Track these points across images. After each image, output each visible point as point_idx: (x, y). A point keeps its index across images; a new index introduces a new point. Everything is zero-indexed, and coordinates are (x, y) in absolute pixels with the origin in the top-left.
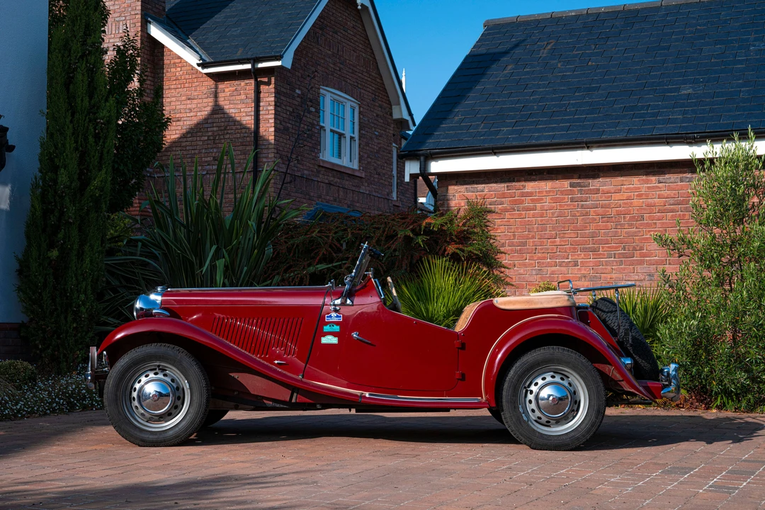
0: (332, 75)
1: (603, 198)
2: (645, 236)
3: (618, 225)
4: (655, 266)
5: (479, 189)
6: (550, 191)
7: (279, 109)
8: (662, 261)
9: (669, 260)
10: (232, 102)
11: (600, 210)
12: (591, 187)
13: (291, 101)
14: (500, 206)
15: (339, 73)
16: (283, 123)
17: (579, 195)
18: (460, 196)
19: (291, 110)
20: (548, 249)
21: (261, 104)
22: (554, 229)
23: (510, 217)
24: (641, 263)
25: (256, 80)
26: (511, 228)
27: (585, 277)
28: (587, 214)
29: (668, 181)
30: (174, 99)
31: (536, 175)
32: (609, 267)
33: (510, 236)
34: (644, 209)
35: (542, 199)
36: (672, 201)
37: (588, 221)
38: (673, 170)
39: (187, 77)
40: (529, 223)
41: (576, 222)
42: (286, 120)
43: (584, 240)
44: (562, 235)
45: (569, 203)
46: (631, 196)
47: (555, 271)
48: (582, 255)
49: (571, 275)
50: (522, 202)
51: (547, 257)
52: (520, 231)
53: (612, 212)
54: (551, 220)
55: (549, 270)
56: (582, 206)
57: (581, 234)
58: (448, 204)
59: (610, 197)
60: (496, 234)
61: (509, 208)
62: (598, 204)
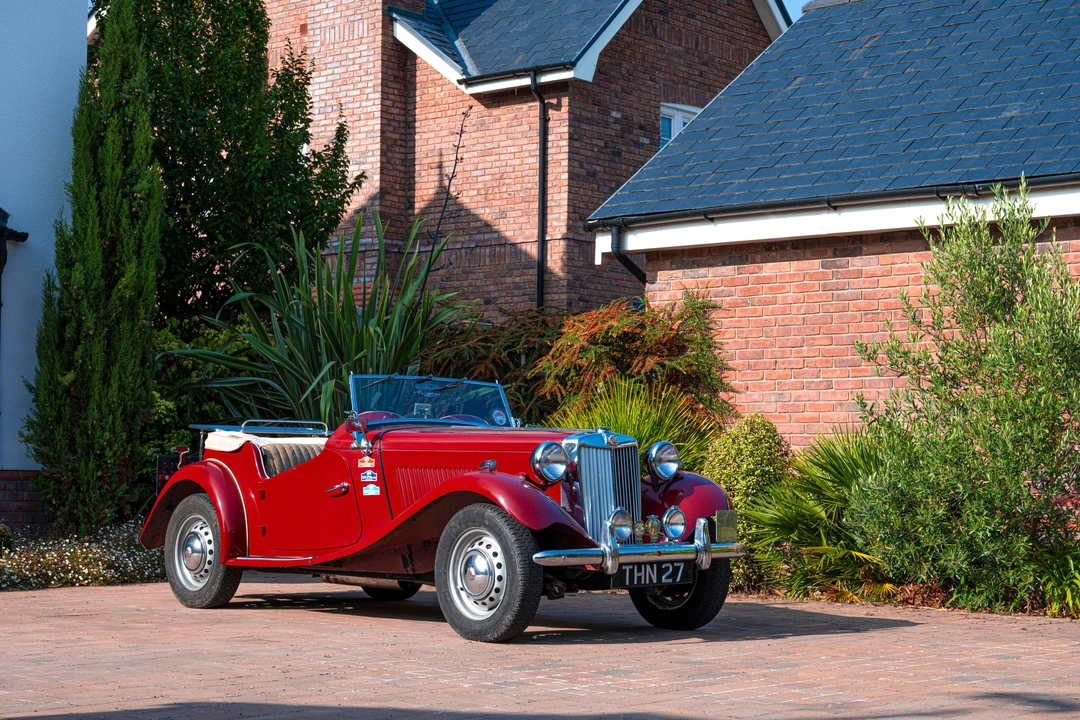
0: (686, 83)
1: (867, 285)
5: (700, 274)
6: (795, 275)
7: (577, 144)
10: (510, 136)
11: (862, 303)
12: (850, 268)
13: (602, 130)
14: (728, 299)
15: (699, 79)
16: (585, 165)
17: (834, 281)
18: (676, 284)
19: (602, 143)
20: (791, 363)
21: (550, 138)
22: (799, 332)
23: (741, 314)
25: (542, 101)
26: (743, 332)
27: (841, 404)
28: (845, 309)
30: (432, 135)
31: (776, 250)
32: (874, 390)
33: (742, 343)
35: (784, 287)
37: (845, 320)
39: (450, 100)
40: (767, 324)
41: (829, 321)
42: (592, 160)
43: (840, 349)
44: (811, 341)
45: (820, 292)
46: (904, 281)
47: (800, 396)
48: (838, 372)
49: (823, 403)
50: (758, 292)
51: (790, 375)
52: (754, 335)
53: (879, 305)
54: (796, 318)
55: (793, 395)
56: (838, 297)
57: (835, 339)
58: (661, 296)
59: (876, 282)
60: (722, 341)
61: (739, 301)
62: (859, 294)
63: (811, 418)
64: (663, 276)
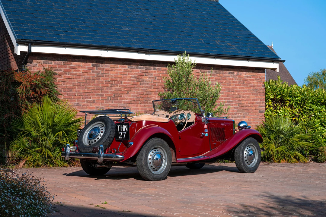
1: (106, 73)
2: (122, 91)
3: (112, 85)
4: (126, 104)
5: (49, 62)
6: (83, 67)
8: (129, 102)
9: (132, 101)
11: (104, 78)
12: (101, 67)
14: (60, 72)
17: (96, 70)
18: (40, 65)
20: (82, 94)
22: (85, 85)
23: (64, 77)
24: (121, 102)
26: (65, 83)
27: (98, 107)
28: (99, 79)
29: (132, 68)
31: (77, 58)
32: (108, 104)
33: (64, 86)
34: (122, 79)
35: (80, 70)
36: (133, 76)
37: (99, 82)
38: (134, 63)
40: (74, 81)
41: (94, 82)
43: (98, 91)
44: (88, 88)
45: (91, 73)
46: (117, 73)
47: (84, 104)
48: (97, 98)
49: (92, 107)
50: (70, 71)
51: (81, 98)
52: (69, 84)
53: (110, 79)
54: (84, 80)
55: (82, 104)
56: (97, 76)
57: (96, 88)
58: (34, 68)
59: (109, 72)
60: (57, 85)
61: (64, 73)
62: (104, 75)
64: (35, 61)
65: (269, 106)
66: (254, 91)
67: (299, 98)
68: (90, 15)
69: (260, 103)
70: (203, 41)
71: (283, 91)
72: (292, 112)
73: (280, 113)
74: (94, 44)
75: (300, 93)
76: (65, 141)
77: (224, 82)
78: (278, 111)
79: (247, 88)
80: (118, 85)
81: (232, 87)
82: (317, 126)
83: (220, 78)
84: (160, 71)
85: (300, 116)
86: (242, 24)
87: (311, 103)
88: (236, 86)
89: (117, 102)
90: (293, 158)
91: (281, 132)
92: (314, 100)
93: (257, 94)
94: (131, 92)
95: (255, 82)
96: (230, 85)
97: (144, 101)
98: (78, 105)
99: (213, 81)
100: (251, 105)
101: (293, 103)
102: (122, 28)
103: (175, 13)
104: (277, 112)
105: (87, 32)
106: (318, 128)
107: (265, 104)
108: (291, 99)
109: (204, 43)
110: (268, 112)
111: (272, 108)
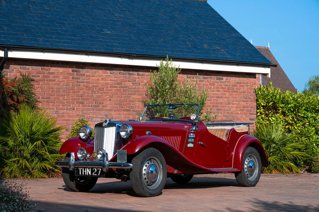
1: (87, 79)
2: (104, 98)
3: (93, 92)
4: (108, 112)
5: (27, 68)
6: (62, 73)
8: (111, 109)
9: (114, 109)
11: (85, 84)
12: (81, 73)
14: (38, 78)
17: (76, 76)
18: (16, 70)
20: (61, 101)
22: (64, 91)
23: (43, 84)
24: (102, 110)
26: (43, 90)
27: (78, 115)
28: (79, 85)
29: (114, 73)
31: (56, 64)
32: (89, 111)
33: (43, 93)
34: (104, 85)
35: (59, 76)
36: (116, 82)
37: (80, 89)
38: (116, 69)
40: (52, 88)
41: (74, 89)
43: (78, 98)
44: (68, 95)
45: (71, 79)
46: (99, 79)
47: (64, 112)
48: (77, 105)
49: (72, 115)
50: (49, 77)
51: (60, 105)
52: (47, 91)
53: (90, 85)
54: (63, 87)
55: (61, 112)
56: (77, 82)
57: (76, 95)
58: (10, 74)
59: (90, 78)
60: (35, 92)
61: (42, 79)
62: (84, 81)
63: (68, 119)
64: (12, 67)
65: (261, 113)
66: (244, 97)
67: (292, 105)
68: (70, 17)
69: (251, 111)
70: (190, 45)
71: (275, 97)
72: (285, 119)
73: (272, 121)
74: (74, 49)
75: (293, 99)
76: (44, 151)
77: (212, 88)
78: (270, 118)
79: (237, 94)
80: (99, 92)
81: (221, 94)
82: (311, 134)
83: (207, 84)
84: (144, 77)
85: (293, 124)
86: (232, 26)
87: (305, 110)
88: (225, 92)
89: (99, 110)
90: (285, 169)
91: (273, 141)
92: (308, 107)
93: (248, 101)
94: (114, 99)
95: (246, 88)
96: (219, 91)
97: (127, 108)
98: (57, 112)
99: (200, 87)
100: (241, 113)
101: (285, 110)
102: (104, 31)
103: (161, 15)
104: (268, 120)
105: (67, 36)
106: (313, 136)
107: (257, 112)
108: (284, 106)
109: (191, 46)
110: (259, 120)
111: (263, 116)
